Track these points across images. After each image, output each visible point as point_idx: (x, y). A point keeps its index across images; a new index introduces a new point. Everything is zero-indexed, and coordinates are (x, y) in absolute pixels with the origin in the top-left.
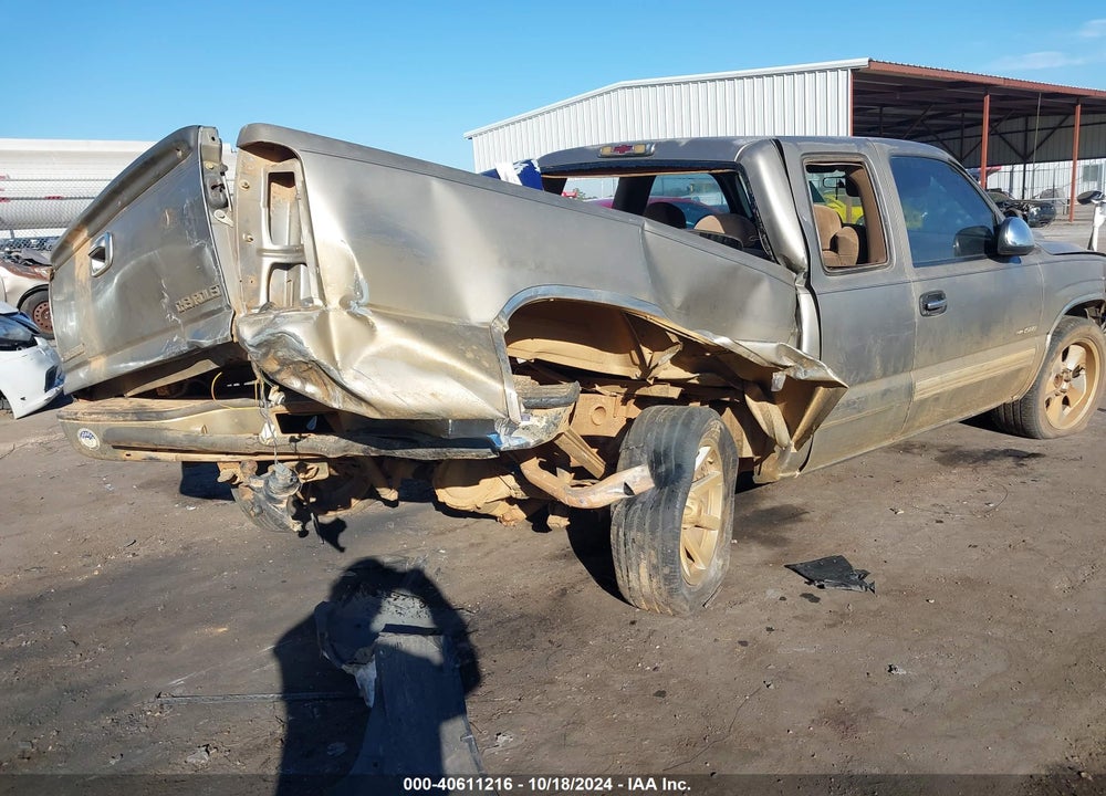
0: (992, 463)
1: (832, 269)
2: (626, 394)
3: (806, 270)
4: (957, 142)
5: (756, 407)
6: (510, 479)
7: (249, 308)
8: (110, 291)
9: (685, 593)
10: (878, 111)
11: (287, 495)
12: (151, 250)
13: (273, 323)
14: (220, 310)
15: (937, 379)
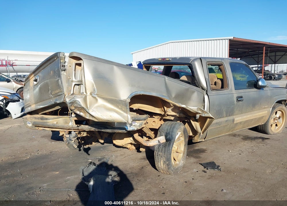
0: (256, 140)
1: (213, 90)
2: (161, 118)
3: (206, 90)
4: (257, 58)
5: (193, 123)
6: (131, 138)
7: (68, 94)
8: (37, 89)
9: (173, 169)
10: (236, 50)
11: (74, 139)
12: (47, 80)
13: (74, 98)
14: (62, 94)
15: (241, 118)
